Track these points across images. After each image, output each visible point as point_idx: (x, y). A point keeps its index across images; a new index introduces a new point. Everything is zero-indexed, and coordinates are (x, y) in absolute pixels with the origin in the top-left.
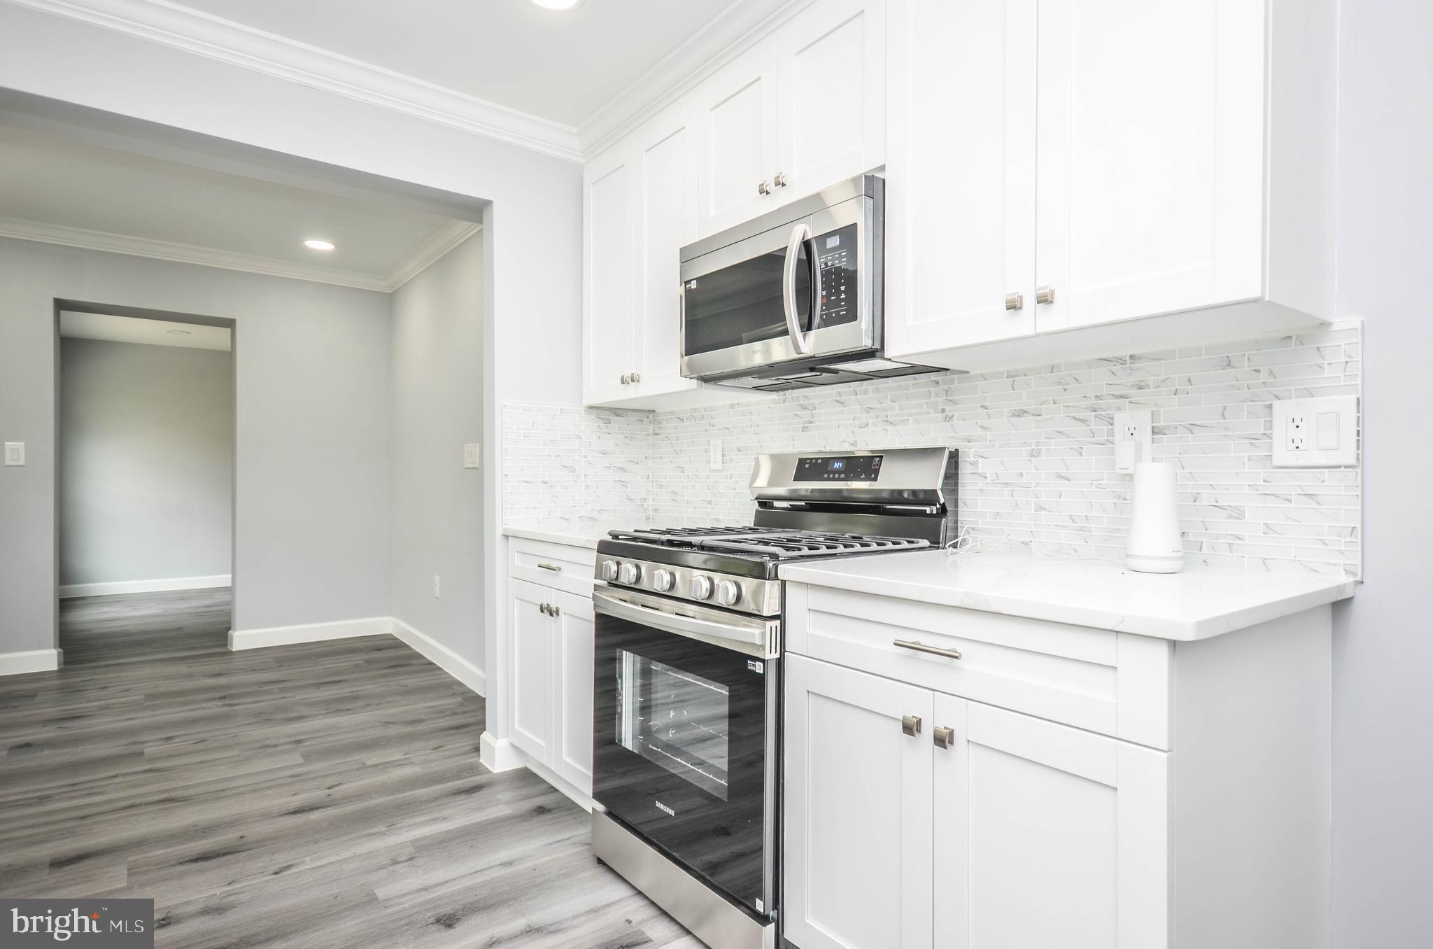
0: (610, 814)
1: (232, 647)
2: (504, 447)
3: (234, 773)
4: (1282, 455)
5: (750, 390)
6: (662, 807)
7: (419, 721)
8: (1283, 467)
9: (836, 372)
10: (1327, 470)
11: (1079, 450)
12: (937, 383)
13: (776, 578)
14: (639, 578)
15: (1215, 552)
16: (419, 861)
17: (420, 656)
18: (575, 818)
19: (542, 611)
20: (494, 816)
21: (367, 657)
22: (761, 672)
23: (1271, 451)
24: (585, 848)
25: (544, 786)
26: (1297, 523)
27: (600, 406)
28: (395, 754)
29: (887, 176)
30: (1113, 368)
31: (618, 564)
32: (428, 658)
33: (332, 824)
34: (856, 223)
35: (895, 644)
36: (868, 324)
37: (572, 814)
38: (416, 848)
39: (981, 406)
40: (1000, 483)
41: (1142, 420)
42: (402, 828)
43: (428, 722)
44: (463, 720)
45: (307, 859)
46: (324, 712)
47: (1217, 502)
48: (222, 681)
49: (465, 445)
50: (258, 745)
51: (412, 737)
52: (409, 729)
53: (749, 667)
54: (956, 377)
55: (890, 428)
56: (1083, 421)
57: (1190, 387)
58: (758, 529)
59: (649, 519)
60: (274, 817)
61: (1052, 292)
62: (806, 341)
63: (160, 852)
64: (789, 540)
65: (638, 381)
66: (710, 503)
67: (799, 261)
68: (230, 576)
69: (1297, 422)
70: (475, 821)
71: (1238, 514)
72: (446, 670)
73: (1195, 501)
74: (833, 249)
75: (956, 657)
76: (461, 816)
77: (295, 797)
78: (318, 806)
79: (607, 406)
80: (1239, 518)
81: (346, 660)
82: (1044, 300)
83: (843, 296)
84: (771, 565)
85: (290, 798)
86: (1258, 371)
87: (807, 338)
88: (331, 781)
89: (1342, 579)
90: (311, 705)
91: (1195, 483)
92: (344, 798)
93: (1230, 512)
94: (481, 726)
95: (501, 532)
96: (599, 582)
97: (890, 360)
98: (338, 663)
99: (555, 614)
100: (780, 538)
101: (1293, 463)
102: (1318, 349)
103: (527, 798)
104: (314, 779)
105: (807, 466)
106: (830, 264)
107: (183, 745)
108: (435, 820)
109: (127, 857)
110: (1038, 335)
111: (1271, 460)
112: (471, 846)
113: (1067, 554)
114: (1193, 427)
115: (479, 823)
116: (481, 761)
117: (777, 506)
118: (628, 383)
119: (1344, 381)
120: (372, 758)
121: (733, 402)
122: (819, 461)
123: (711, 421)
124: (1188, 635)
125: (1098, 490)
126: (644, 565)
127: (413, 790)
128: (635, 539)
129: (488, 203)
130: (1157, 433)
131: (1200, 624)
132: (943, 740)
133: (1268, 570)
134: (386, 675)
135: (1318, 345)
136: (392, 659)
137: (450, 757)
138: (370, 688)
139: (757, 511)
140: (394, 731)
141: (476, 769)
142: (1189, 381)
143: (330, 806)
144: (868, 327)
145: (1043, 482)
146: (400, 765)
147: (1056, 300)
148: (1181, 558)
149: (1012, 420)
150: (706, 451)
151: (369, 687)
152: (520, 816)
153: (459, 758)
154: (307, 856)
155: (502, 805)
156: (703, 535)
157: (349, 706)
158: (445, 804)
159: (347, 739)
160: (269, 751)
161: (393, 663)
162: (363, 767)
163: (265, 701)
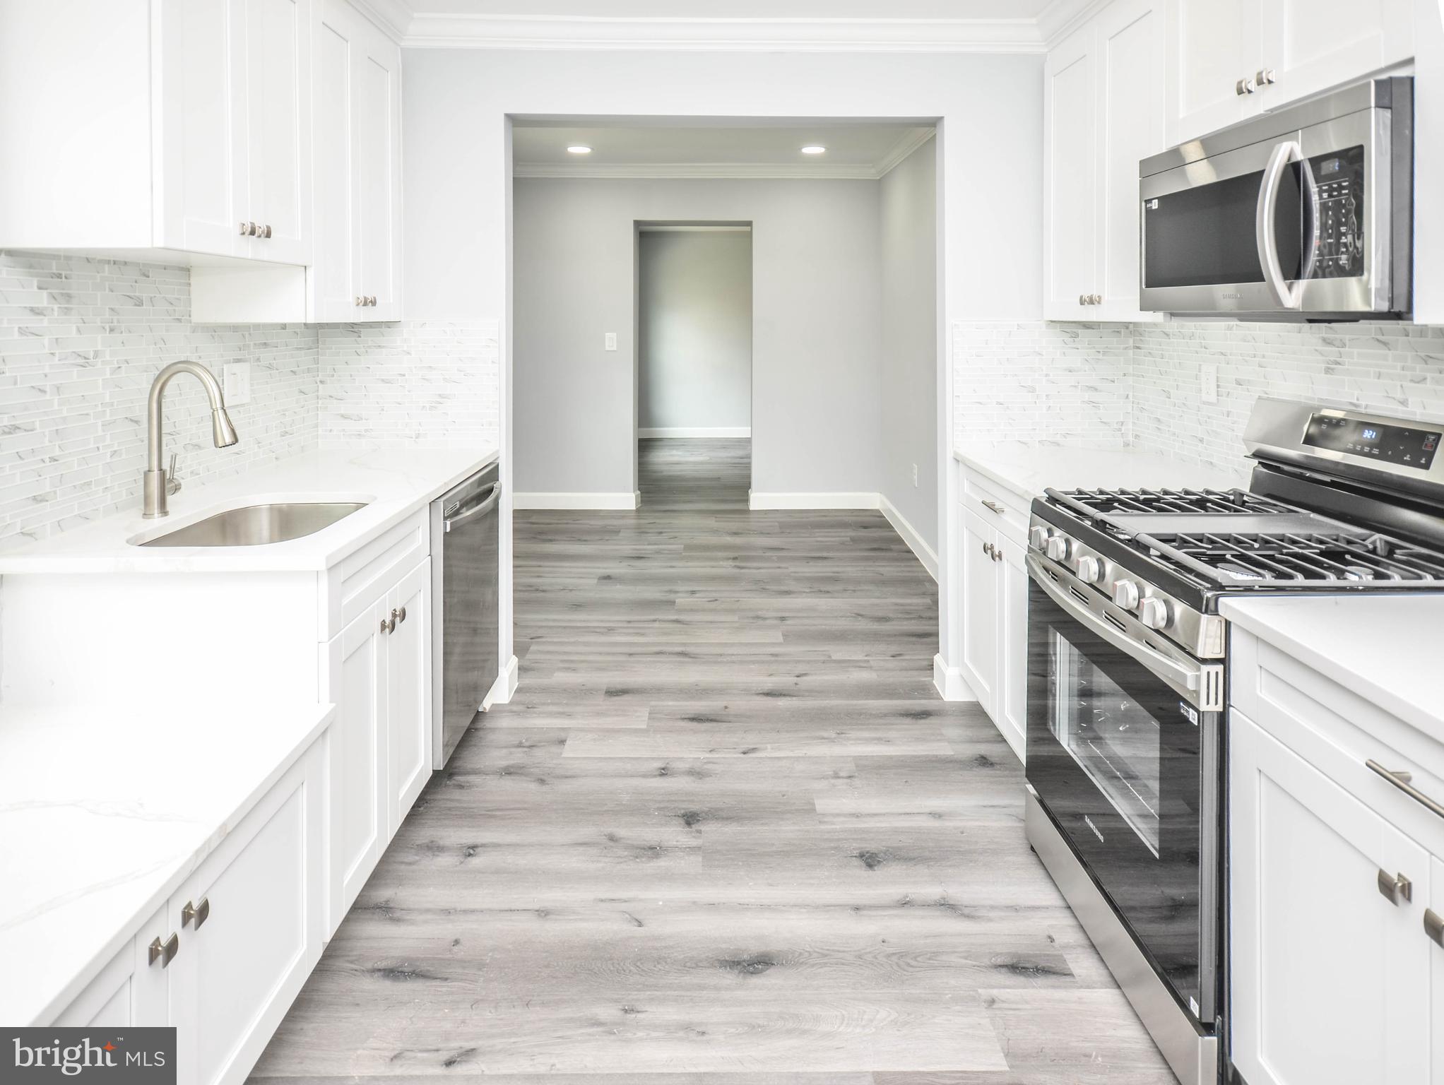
0: (1040, 802)
1: (749, 506)
2: (954, 367)
7: (887, 620)
13: (1217, 613)
16: (857, 782)
17: (900, 541)
19: (986, 550)
20: (935, 753)
21: (852, 534)
22: (1196, 723)
24: (1021, 825)
25: (993, 732)
27: (1065, 318)
28: (858, 653)
29: (1417, 70)
31: (1049, 532)
32: (909, 546)
33: (794, 716)
34: (1365, 145)
36: (1383, 281)
37: (1016, 776)
38: (857, 766)
42: (849, 739)
43: (894, 623)
44: (924, 628)
45: (769, 746)
46: (808, 590)
48: (738, 540)
50: (753, 614)
51: (876, 637)
52: (876, 627)
53: (1179, 712)
60: (752, 695)
63: (670, 703)
65: (1100, 303)
70: (916, 754)
74: (1331, 177)
76: (903, 743)
77: (770, 678)
78: (786, 693)
81: (835, 534)
83: (1344, 240)
84: (1209, 593)
85: (766, 678)
88: (800, 669)
90: (799, 580)
92: (807, 691)
94: (935, 645)
95: (953, 455)
98: (829, 537)
99: (997, 559)
103: (972, 741)
104: (787, 662)
105: (1323, 426)
106: (1327, 194)
107: (701, 601)
108: (879, 740)
109: (651, 701)
112: (906, 782)
115: (919, 757)
116: (934, 683)
120: (837, 652)
123: (1203, 342)
127: (867, 699)
129: (939, 120)
134: (867, 559)
136: (875, 540)
137: (907, 670)
139: (1255, 472)
140: (862, 625)
141: (927, 691)
143: (795, 696)
144: (1383, 284)
146: (860, 667)
150: (1197, 377)
151: (849, 569)
152: (961, 761)
153: (915, 673)
154: (769, 743)
155: (945, 742)
157: (829, 588)
158: (891, 724)
159: (821, 625)
160: (760, 622)
161: (875, 546)
162: (828, 661)
163: (764, 568)
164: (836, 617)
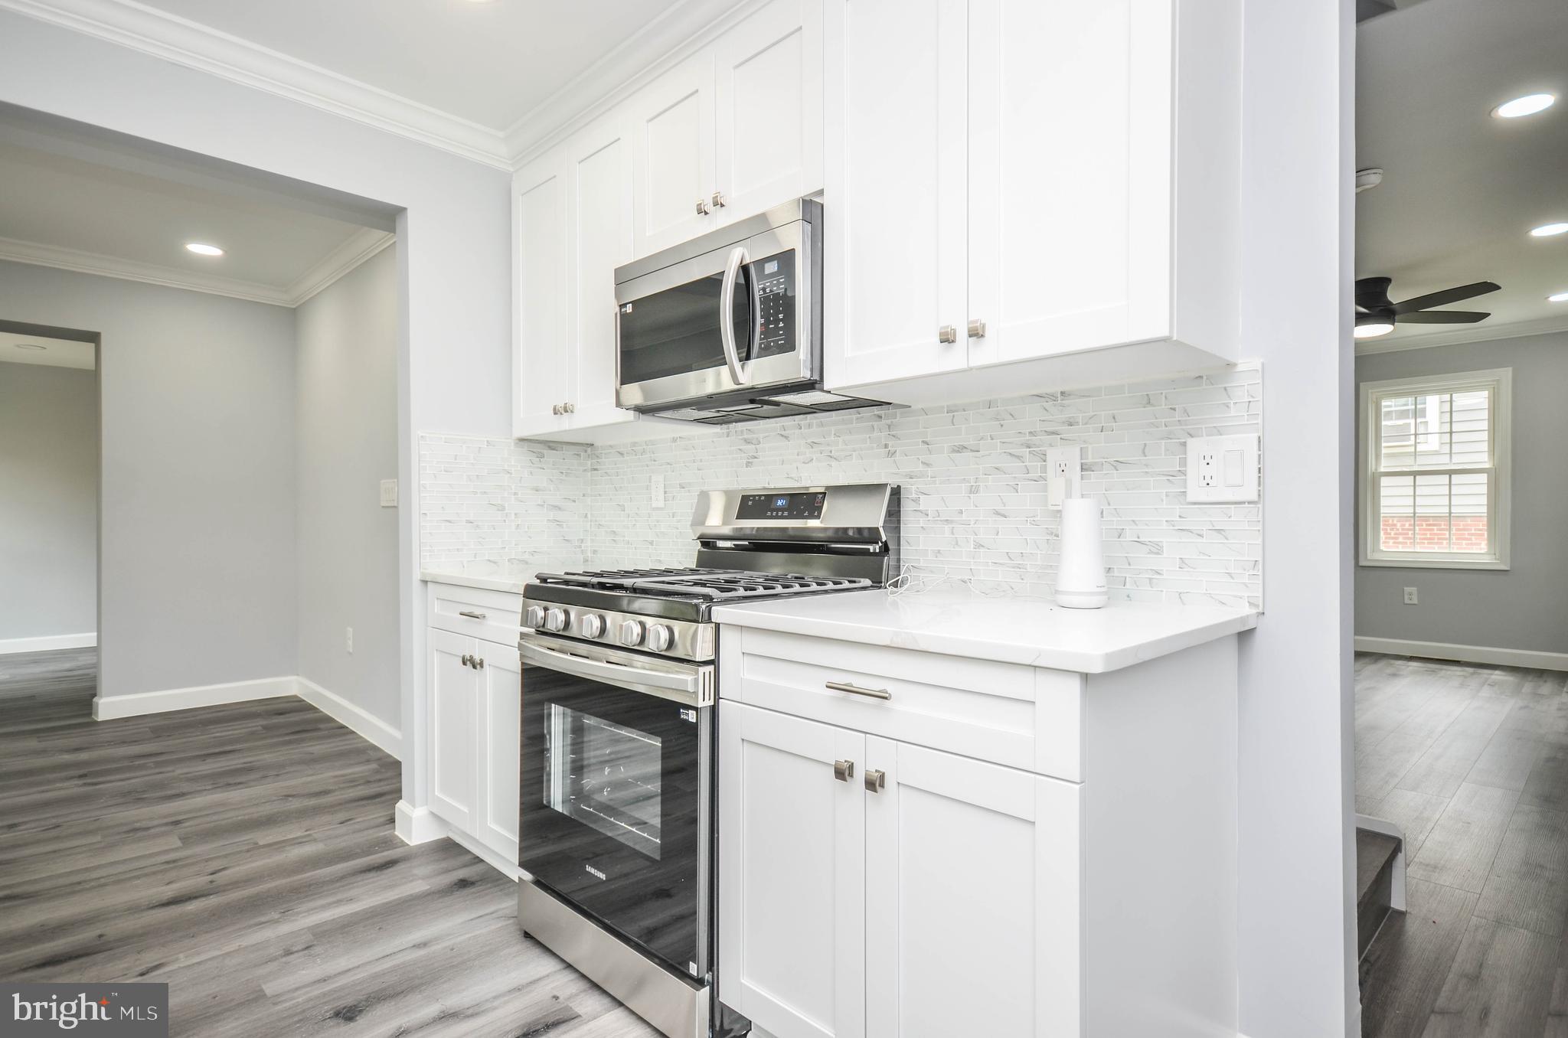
0: (537, 883)
1: (97, 716)
2: (421, 482)
3: (95, 862)
4: (1196, 493)
5: (691, 423)
6: (593, 871)
7: (326, 792)
8: (1195, 504)
9: (777, 404)
10: (1233, 506)
11: (1015, 486)
12: (880, 417)
13: (709, 621)
14: (567, 624)
15: (1137, 586)
16: (317, 949)
17: (330, 720)
18: (501, 890)
19: (464, 663)
20: (409, 893)
21: (264, 722)
22: (695, 721)
23: (1185, 488)
24: (511, 921)
25: (468, 857)
26: (1208, 558)
27: (532, 438)
28: (294, 831)
29: (826, 200)
30: (1045, 404)
31: (546, 609)
32: (341, 722)
33: (214, 915)
34: (794, 249)
35: (827, 687)
36: (807, 354)
37: (498, 885)
38: (314, 935)
39: (923, 442)
40: (941, 521)
41: (1071, 456)
42: (298, 913)
43: (336, 793)
44: (379, 789)
45: (181, 956)
46: (210, 787)
47: (1138, 538)
48: (83, 756)
49: (382, 481)
50: (125, 828)
51: (317, 811)
52: (313, 802)
53: (682, 717)
54: (898, 411)
55: (834, 463)
56: (1018, 457)
57: (1114, 424)
58: (698, 571)
59: (587, 561)
60: (143, 910)
61: (984, 326)
62: (745, 371)
64: (727, 581)
65: (572, 412)
66: (651, 543)
67: (737, 285)
68: (95, 634)
69: (1208, 460)
70: (387, 900)
71: (1157, 549)
72: (362, 735)
73: (1119, 537)
74: (772, 275)
75: (886, 698)
76: (369, 896)
77: (168, 887)
78: (197, 894)
79: (543, 438)
80: (1158, 553)
81: (239, 727)
82: (976, 333)
83: (781, 325)
84: (704, 607)
85: (163, 888)
86: (1174, 409)
87: (746, 367)
88: (214, 865)
89: (1247, 610)
90: (194, 779)
91: (1119, 519)
92: (228, 884)
93: (1150, 547)
94: (397, 794)
95: (419, 578)
96: (526, 630)
97: (830, 392)
98: (229, 731)
99: (478, 666)
100: (719, 579)
101: (1203, 498)
102: (1225, 389)
103: (447, 871)
104: (193, 864)
105: (750, 503)
106: (768, 290)
107: (31, 833)
108: (339, 902)
110: (971, 369)
111: (1186, 496)
112: (380, 928)
113: (1004, 591)
114: (1117, 464)
115: (390, 902)
116: (396, 833)
117: (720, 546)
118: (561, 414)
119: (1248, 420)
120: (264, 837)
121: (676, 435)
122: (762, 498)
123: (652, 455)
124: (1097, 668)
125: (1033, 526)
126: (574, 610)
127: (314, 870)
128: (567, 582)
129: (401, 210)
130: (1086, 470)
131: (1109, 657)
132: (873, 784)
133: (1184, 604)
134: (290, 742)
135: (1226, 385)
136: (297, 724)
137: (360, 831)
138: (268, 757)
139: (699, 551)
140: (295, 804)
141: (390, 842)
142: (1114, 418)
143: (211, 894)
144: (807, 357)
145: (981, 518)
146: (300, 843)
147: (987, 334)
148: (1105, 593)
149: (954, 455)
150: (648, 488)
151: (266, 756)
152: (438, 892)
153: (371, 831)
154: (181, 952)
155: (418, 881)
156: (638, 577)
157: (240, 780)
158: (350, 884)
159: (237, 816)
160: (140, 834)
161: (297, 729)
162: (256, 847)
163: (137, 777)
164: (257, 804)
